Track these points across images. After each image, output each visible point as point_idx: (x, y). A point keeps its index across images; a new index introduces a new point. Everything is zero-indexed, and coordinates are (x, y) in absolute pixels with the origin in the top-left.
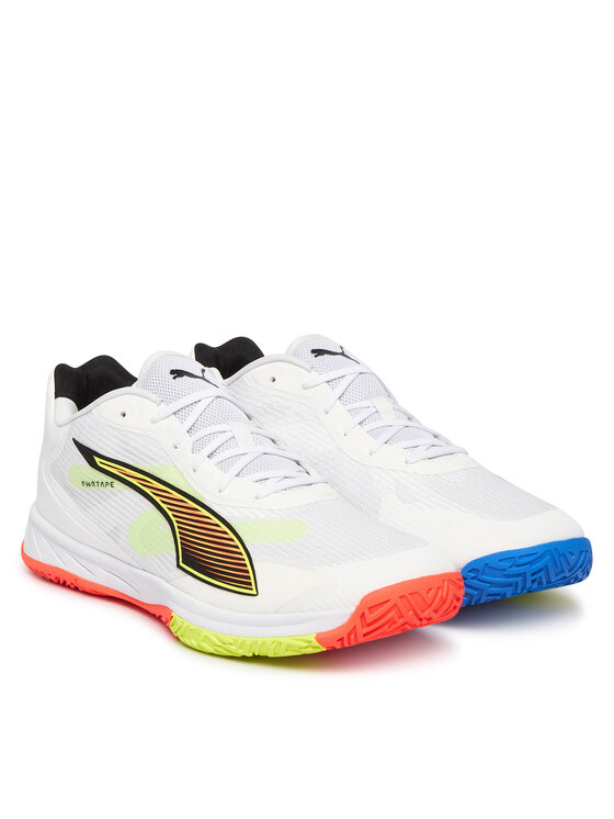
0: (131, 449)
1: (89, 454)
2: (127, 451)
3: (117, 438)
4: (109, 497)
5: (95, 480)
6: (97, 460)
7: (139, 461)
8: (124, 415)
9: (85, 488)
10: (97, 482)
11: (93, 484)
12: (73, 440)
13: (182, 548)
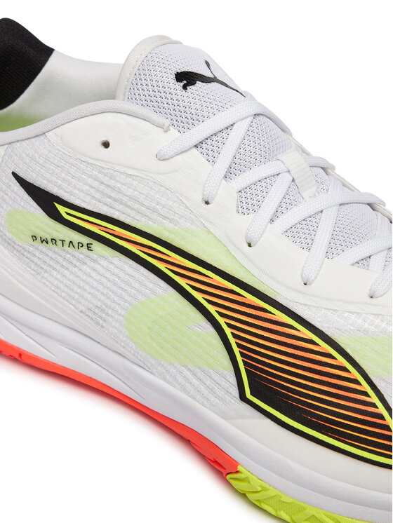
0: (125, 199)
1: (46, 201)
2: (115, 200)
3: (96, 179)
4: (85, 263)
5: (59, 236)
6: (62, 210)
7: (138, 217)
8: (106, 145)
9: (38, 243)
10: (63, 241)
11: (54, 241)
12: (14, 174)
13: (246, 370)
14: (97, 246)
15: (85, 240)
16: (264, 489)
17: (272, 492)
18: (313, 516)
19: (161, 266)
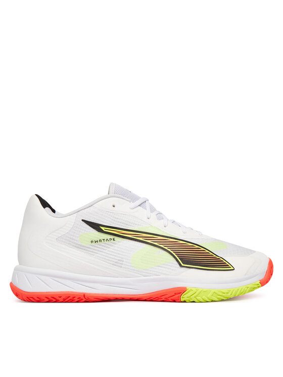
0: (123, 221)
1: (96, 226)
3: (113, 217)
5: (102, 238)
6: (103, 228)
7: (129, 227)
8: (114, 206)
9: (94, 244)
10: (104, 240)
11: (100, 241)
12: (83, 220)
13: (180, 258)
14: (116, 238)
15: (112, 237)
16: (197, 290)
17: (200, 290)
18: (214, 292)
19: (141, 239)
